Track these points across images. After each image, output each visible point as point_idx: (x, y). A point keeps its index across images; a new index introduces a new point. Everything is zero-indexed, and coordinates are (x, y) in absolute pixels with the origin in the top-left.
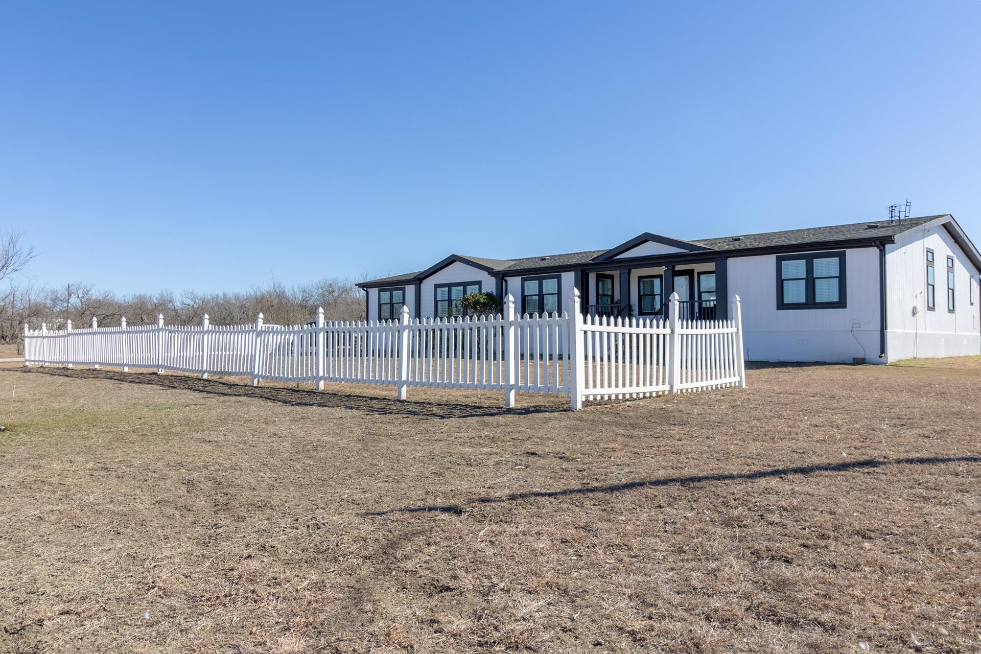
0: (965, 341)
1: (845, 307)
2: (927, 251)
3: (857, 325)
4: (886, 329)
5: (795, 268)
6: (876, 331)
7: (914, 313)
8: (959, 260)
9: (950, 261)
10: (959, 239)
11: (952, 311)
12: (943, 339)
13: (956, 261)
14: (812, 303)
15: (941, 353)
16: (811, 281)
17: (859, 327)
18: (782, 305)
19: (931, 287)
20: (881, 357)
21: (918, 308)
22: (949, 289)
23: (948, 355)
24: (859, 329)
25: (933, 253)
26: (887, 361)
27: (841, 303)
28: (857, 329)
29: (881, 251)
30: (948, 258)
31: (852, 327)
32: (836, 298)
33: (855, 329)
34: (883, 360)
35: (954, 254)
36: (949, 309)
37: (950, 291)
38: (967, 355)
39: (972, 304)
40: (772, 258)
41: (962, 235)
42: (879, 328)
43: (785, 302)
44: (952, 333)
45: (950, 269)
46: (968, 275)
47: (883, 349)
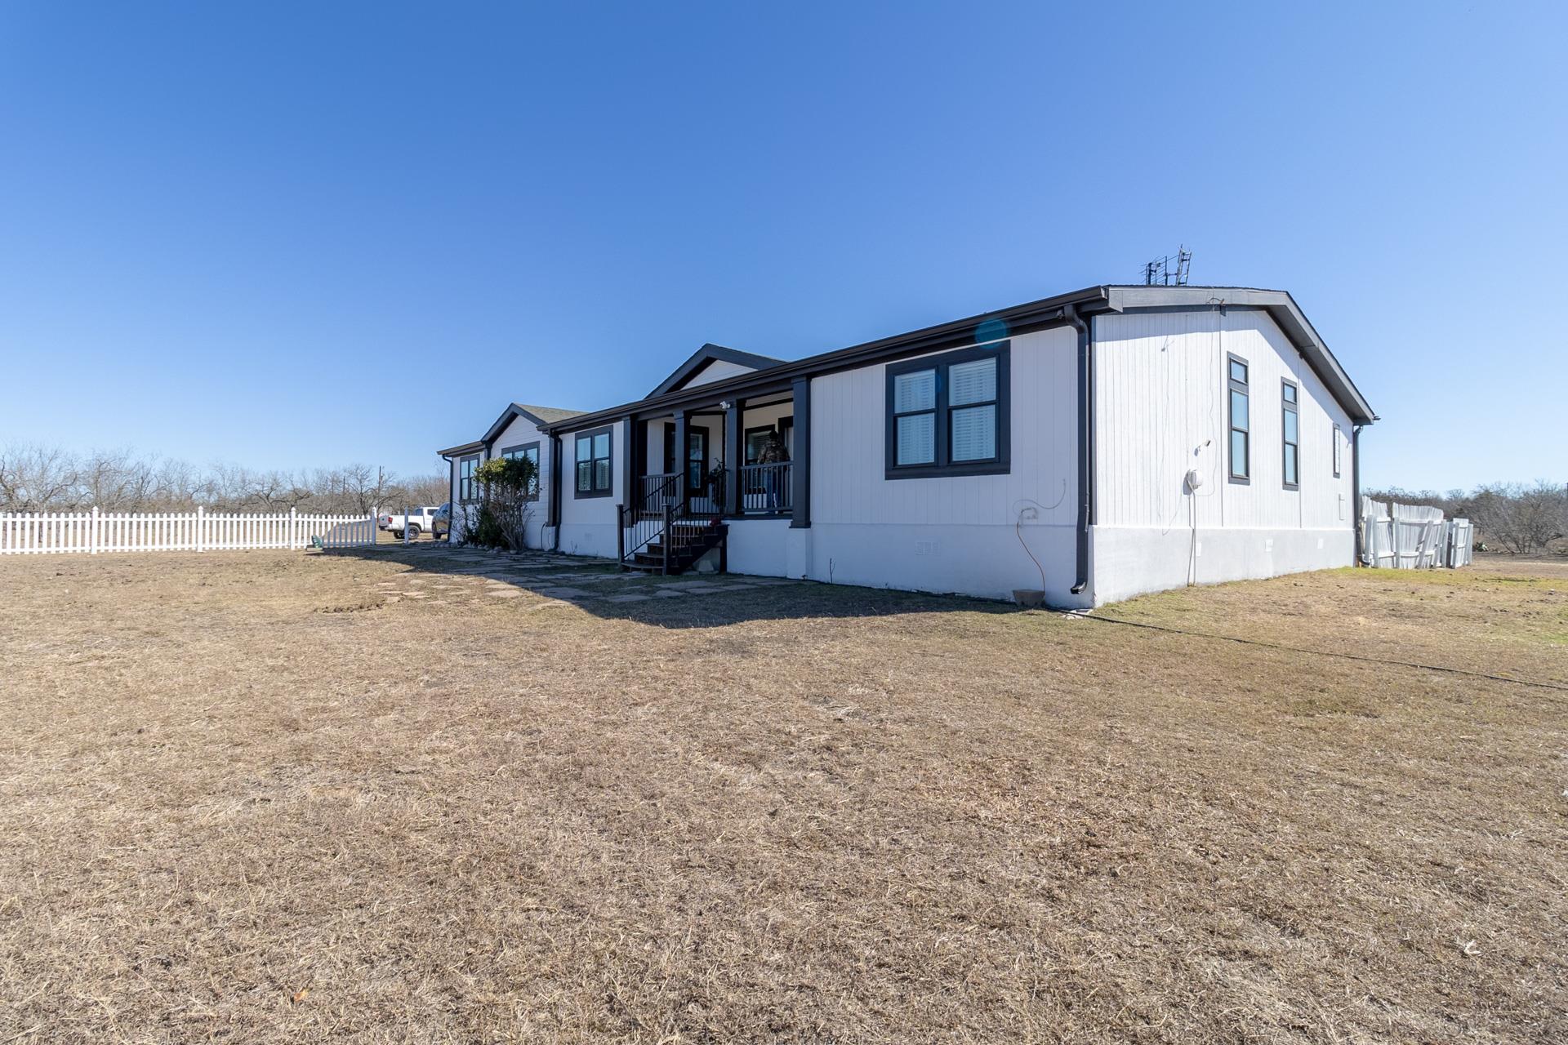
0: (1320, 545)
1: (1007, 471)
2: (1230, 361)
3: (1030, 513)
4: (1091, 523)
5: (918, 388)
6: (1070, 526)
7: (1189, 485)
8: (1309, 391)
9: (1289, 392)
10: (1309, 350)
11: (1292, 484)
12: (1270, 542)
13: (1303, 392)
14: (946, 463)
15: (1266, 569)
16: (943, 414)
17: (1034, 517)
18: (895, 470)
19: (1239, 434)
20: (1075, 592)
21: (1199, 477)
22: (1285, 443)
23: (1283, 570)
24: (1034, 522)
25: (1246, 368)
26: (1093, 600)
27: (999, 464)
28: (1030, 522)
29: (1080, 330)
30: (1284, 384)
31: (1021, 517)
32: (990, 453)
33: (1027, 522)
34: (1082, 597)
35: (1298, 377)
36: (1285, 483)
37: (1290, 450)
38: (1324, 567)
39: (1336, 475)
40: (879, 371)
41: (1315, 341)
42: (1075, 521)
43: (900, 463)
44: (1293, 528)
45: (1290, 405)
46: (1328, 423)
47: (1083, 574)
